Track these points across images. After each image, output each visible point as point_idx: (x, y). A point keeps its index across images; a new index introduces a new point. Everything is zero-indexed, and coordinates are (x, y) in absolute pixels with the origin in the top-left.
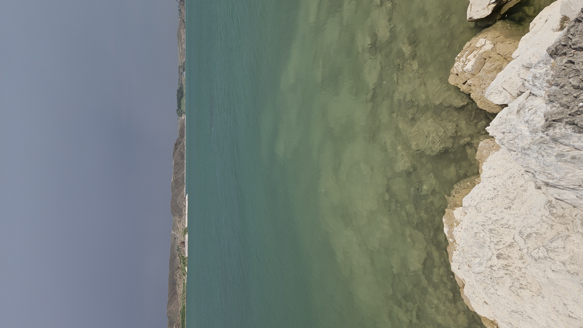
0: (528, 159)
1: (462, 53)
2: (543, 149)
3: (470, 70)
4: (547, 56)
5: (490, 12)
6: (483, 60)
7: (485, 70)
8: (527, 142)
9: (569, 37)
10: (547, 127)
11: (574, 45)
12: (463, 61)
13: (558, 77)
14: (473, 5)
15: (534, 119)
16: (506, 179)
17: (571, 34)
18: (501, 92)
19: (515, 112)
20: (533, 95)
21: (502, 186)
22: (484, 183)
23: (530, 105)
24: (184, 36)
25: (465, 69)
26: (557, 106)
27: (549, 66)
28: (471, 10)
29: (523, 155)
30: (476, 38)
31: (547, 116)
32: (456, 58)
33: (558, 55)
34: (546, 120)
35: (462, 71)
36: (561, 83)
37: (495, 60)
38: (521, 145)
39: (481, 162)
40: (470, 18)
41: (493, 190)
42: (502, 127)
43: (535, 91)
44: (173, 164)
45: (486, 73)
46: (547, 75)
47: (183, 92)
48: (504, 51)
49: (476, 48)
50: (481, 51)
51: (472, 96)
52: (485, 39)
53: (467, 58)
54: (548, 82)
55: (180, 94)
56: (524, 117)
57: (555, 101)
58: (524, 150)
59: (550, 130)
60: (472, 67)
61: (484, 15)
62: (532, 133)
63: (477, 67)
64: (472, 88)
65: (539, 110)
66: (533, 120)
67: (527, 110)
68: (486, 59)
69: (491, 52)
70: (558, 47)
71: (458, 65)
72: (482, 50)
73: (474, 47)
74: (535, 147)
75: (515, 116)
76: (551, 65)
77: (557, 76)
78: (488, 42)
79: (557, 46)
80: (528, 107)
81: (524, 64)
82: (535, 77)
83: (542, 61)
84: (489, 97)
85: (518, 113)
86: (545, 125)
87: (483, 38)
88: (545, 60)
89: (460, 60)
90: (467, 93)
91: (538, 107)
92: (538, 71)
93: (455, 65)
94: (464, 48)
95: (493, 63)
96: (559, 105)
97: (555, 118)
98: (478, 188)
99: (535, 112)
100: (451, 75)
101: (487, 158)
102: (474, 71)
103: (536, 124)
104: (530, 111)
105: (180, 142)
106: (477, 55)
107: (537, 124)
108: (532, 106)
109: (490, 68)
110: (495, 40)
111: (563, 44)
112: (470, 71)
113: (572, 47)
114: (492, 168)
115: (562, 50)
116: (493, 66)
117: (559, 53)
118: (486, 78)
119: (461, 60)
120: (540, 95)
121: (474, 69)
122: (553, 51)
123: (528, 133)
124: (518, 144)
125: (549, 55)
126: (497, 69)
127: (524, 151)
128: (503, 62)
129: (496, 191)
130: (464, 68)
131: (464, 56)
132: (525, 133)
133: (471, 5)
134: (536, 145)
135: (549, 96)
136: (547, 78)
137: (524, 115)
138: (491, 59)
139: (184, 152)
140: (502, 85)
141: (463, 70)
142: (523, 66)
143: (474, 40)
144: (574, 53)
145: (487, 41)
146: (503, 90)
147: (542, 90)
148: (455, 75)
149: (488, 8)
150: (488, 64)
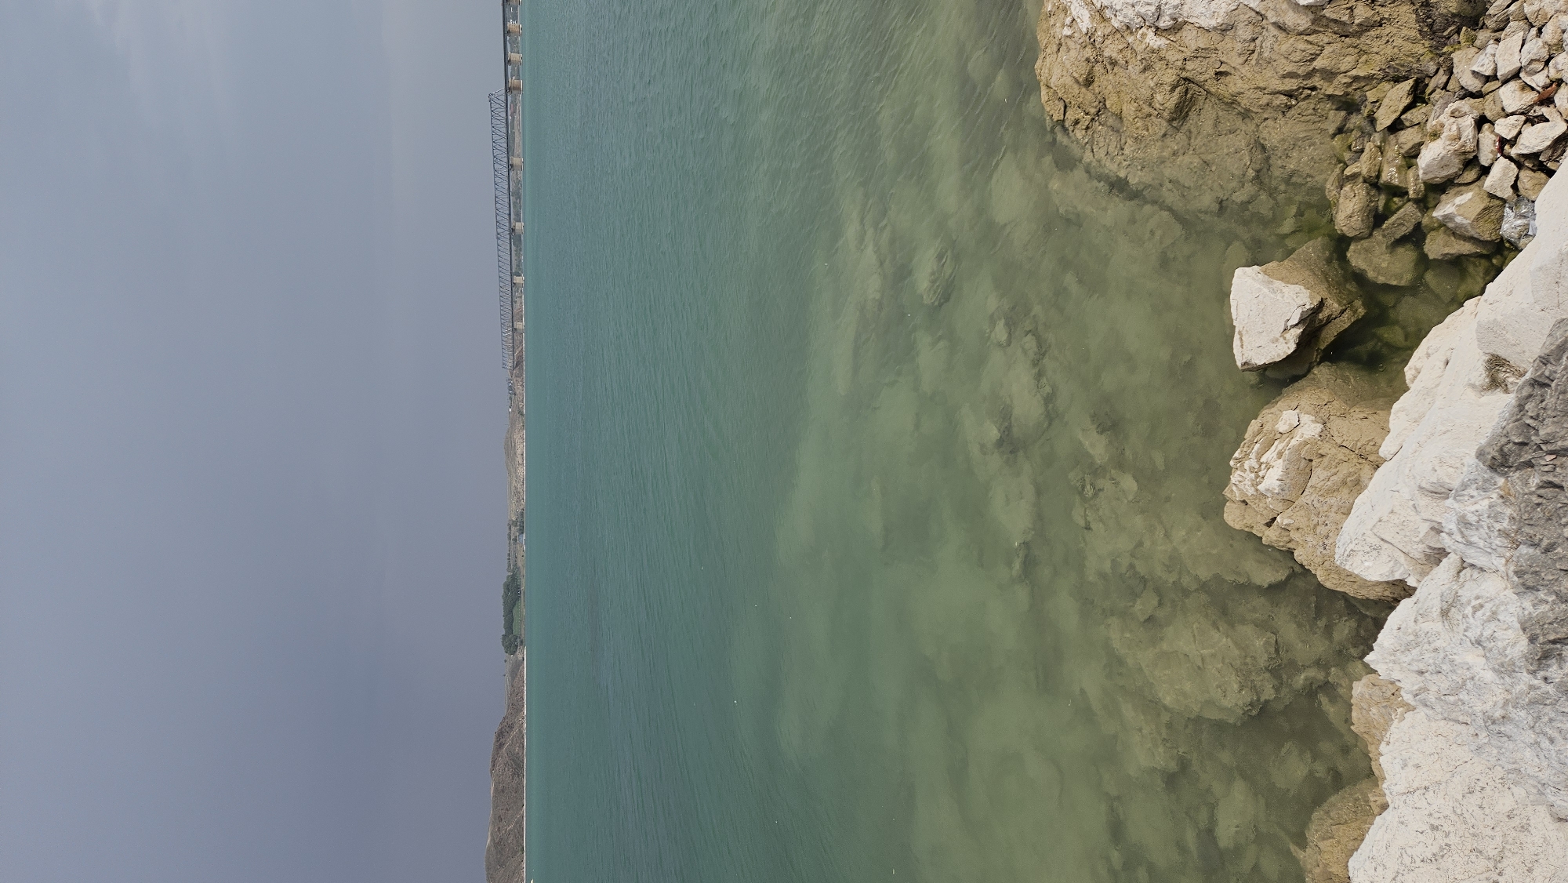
0: (1511, 747)
1: (1245, 449)
2: (1545, 719)
3: (1276, 491)
4: (1482, 469)
5: (1292, 347)
6: (1303, 463)
7: (1318, 489)
8: (1495, 699)
9: (1529, 425)
10: (1538, 660)
11: (1546, 442)
12: (1252, 469)
13: (1529, 525)
14: (1244, 332)
15: (1496, 634)
16: (1460, 797)
17: (1532, 417)
18: (1377, 549)
19: (1435, 614)
20: (1472, 566)
21: (1453, 817)
22: (1399, 811)
23: (1474, 596)
24: (521, 448)
25: (1261, 487)
26: (1550, 599)
27: (1495, 496)
28: (1242, 346)
29: (1496, 737)
30: (1273, 410)
31: (1531, 630)
32: (1232, 463)
33: (1511, 467)
34: (1532, 639)
35: (1255, 493)
36: (1541, 540)
37: (1336, 461)
38: (1479, 708)
39: (1370, 740)
40: (1246, 363)
41: (1429, 831)
42: (1410, 657)
43: (1474, 557)
44: (492, 792)
45: (1322, 496)
46: (1495, 517)
47: (518, 588)
48: (1356, 439)
49: (1278, 436)
50: (1293, 442)
51: (1300, 558)
52: (1297, 411)
53: (1262, 461)
54: (1504, 533)
55: (513, 592)
56: (1465, 630)
57: (1539, 587)
58: (1494, 722)
59: (1549, 666)
60: (1279, 483)
61: (1279, 355)
62: (1503, 675)
63: (1293, 482)
64: (1294, 535)
65: (1502, 608)
66: (1492, 638)
67: (1469, 610)
68: (1311, 461)
69: (1319, 442)
70: (1506, 449)
71: (1240, 479)
72: (1297, 438)
73: (1273, 433)
74: (1523, 714)
75: (1440, 624)
76: (1502, 493)
77: (1526, 522)
78: (1306, 419)
79: (1503, 446)
80: (1469, 602)
81: (1424, 485)
82: (1464, 523)
83: (1473, 482)
84: (1349, 563)
85: (1444, 618)
86: (1531, 654)
87: (1289, 408)
88: (1480, 479)
89: (1242, 465)
90: (1284, 549)
91: (1497, 602)
92: (1468, 508)
93: (1234, 478)
94: (1248, 436)
95: (1334, 471)
96: (1554, 597)
97: (1554, 634)
98: (1384, 828)
99: (1494, 616)
100: (1227, 504)
101: (1386, 730)
102: (1286, 492)
103: (1505, 649)
104: (1479, 614)
105: (511, 727)
106: (1287, 452)
107: (1509, 648)
108: (1477, 598)
109: (1329, 483)
110: (1323, 410)
111: (1517, 441)
112: (1278, 494)
113: (1544, 447)
114: (1410, 763)
115: (1520, 456)
116: (1335, 478)
117: (1513, 463)
118: (1325, 509)
119: (1246, 466)
120: (1493, 567)
121: (1287, 485)
122: (1493, 458)
123: (1489, 676)
124: (1470, 705)
125: (1485, 468)
126: (1349, 484)
127: (1492, 727)
128: (1359, 466)
129: (1439, 834)
130: (1259, 487)
131: (1252, 456)
132: (1481, 675)
133: (1240, 333)
134: (1523, 708)
135: (1519, 573)
136: (1498, 526)
137: (1465, 625)
138: (1326, 460)
139: (523, 753)
140: (1375, 531)
141: (1257, 490)
142: (1421, 488)
143: (1266, 414)
144: (1555, 462)
145: (1302, 416)
146: (1382, 543)
147: (1493, 556)
148: (1240, 503)
149: (1285, 339)
150: (1319, 475)
